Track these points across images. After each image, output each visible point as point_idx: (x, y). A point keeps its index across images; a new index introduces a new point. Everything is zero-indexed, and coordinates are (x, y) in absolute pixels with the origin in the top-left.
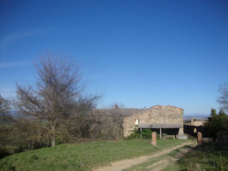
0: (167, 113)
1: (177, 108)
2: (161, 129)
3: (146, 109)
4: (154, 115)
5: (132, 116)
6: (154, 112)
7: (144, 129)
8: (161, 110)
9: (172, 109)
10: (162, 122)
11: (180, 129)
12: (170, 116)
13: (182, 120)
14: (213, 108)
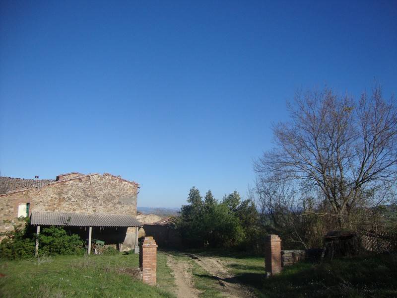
0: (101, 190)
1: (126, 181)
2: (91, 228)
3: (42, 180)
4: (70, 193)
5: (11, 194)
6: (72, 186)
7: (48, 227)
8: (89, 183)
9: (114, 182)
10: (90, 212)
11: (129, 229)
12: (108, 199)
13: (134, 210)
14: (194, 187)
